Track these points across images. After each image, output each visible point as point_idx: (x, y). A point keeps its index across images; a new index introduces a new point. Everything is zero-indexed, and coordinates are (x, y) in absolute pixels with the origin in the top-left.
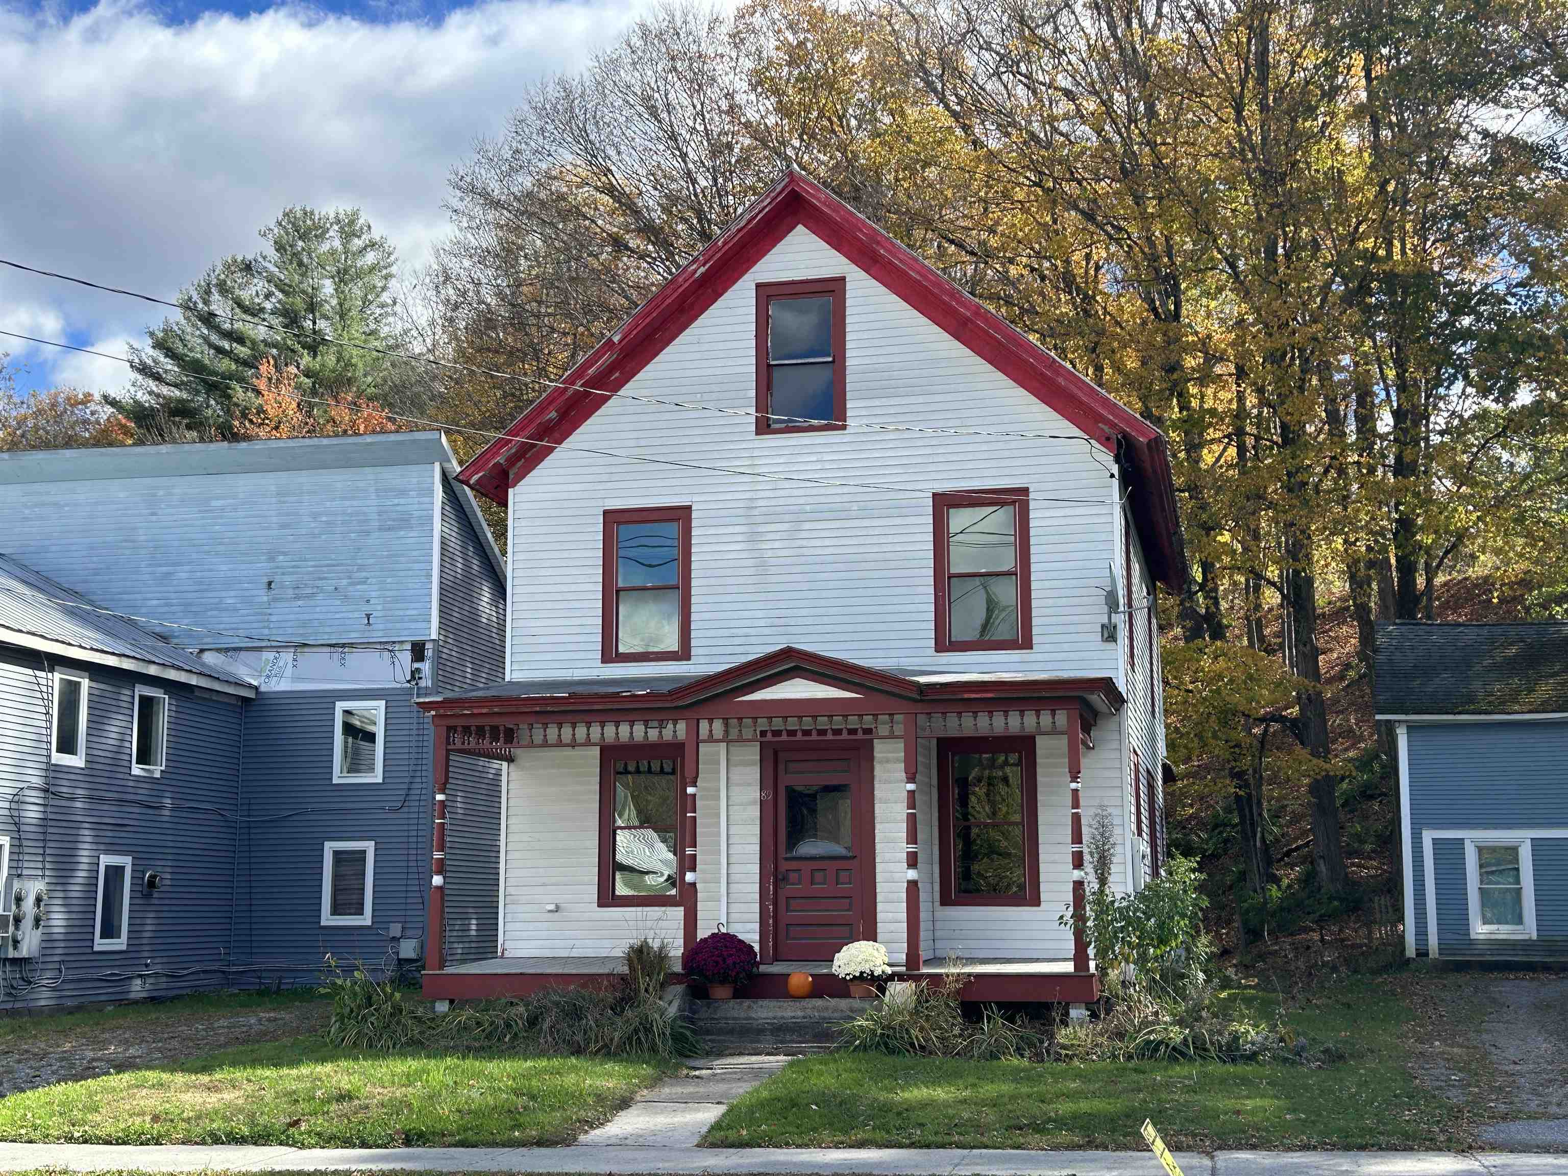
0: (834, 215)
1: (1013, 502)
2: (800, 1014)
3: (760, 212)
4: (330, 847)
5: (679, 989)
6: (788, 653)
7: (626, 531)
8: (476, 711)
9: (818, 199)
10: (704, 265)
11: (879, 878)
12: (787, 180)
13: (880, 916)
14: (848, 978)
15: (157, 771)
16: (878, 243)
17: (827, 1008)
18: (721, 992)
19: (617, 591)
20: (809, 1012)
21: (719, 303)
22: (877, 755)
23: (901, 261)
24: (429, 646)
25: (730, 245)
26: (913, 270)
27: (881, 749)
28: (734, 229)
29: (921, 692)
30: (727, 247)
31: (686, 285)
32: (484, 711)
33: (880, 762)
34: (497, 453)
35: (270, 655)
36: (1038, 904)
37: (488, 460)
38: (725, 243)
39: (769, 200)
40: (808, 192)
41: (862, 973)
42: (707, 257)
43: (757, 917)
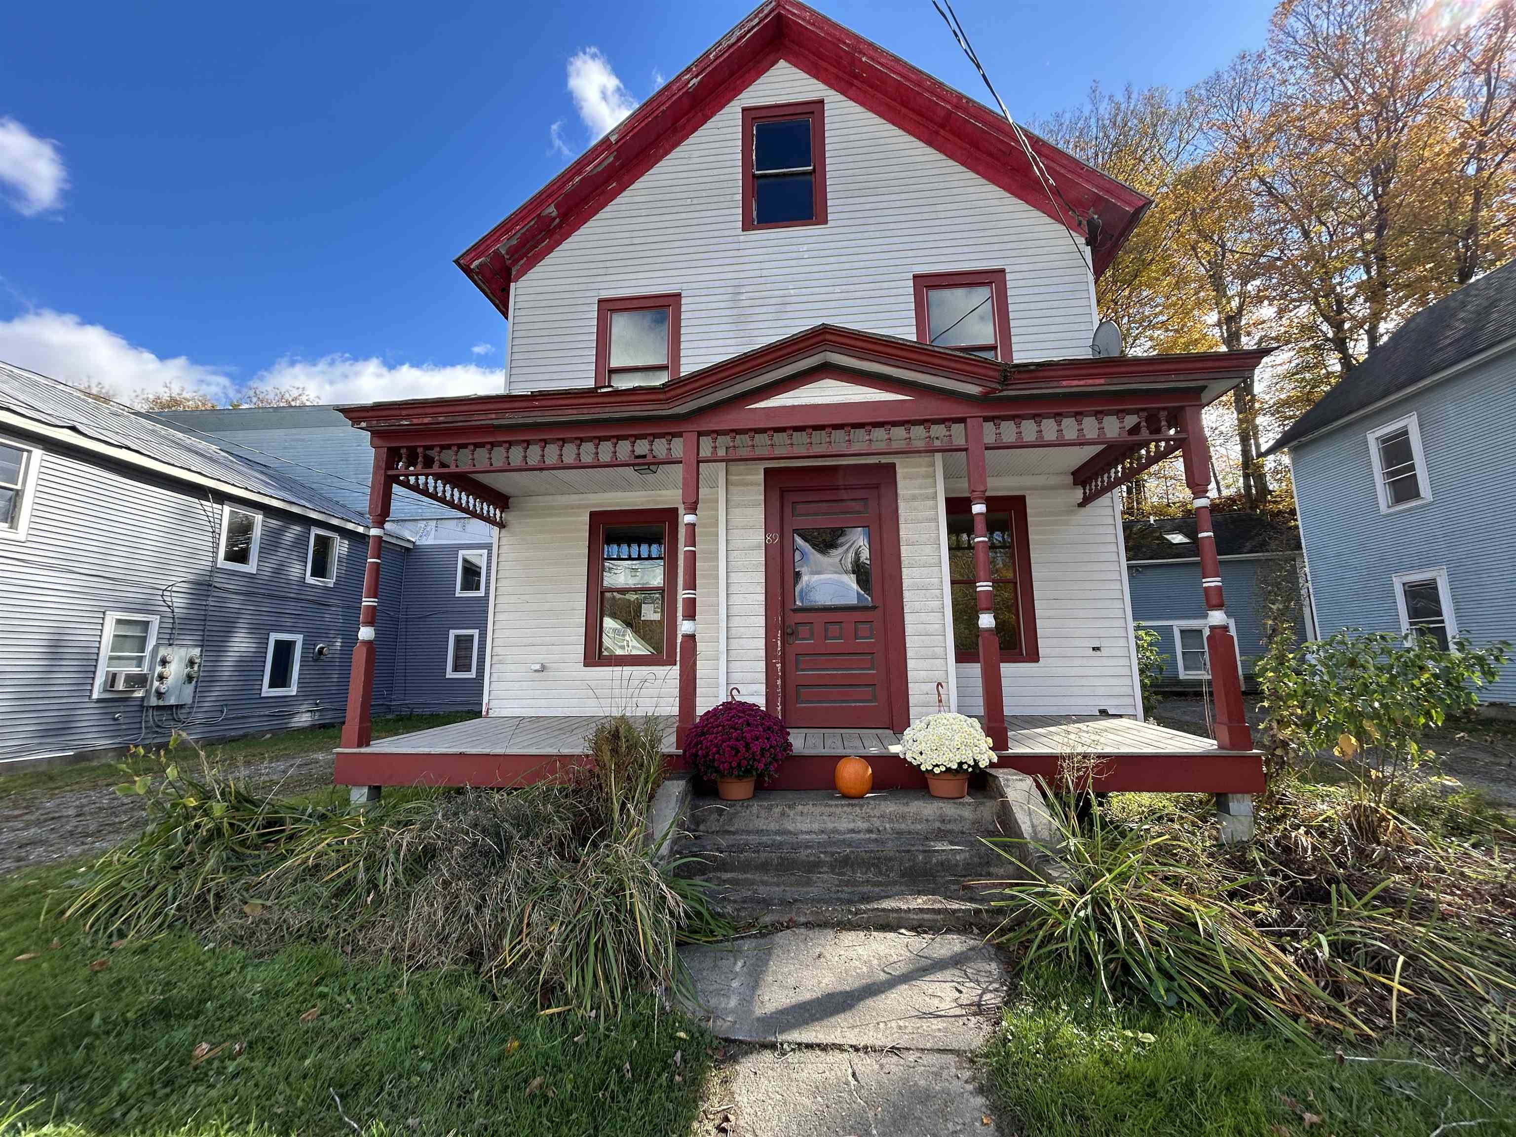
0: (818, 31)
1: (989, 284)
2: (861, 825)
3: (749, 31)
4: (453, 633)
6: (822, 330)
7: (621, 317)
9: (804, 19)
10: (696, 76)
11: (909, 629)
13: (910, 675)
14: (937, 770)
15: (330, 582)
16: (861, 52)
17: (903, 817)
18: (740, 789)
19: (610, 371)
20: (876, 823)
21: (709, 124)
22: (900, 492)
23: (882, 65)
25: (722, 59)
26: (895, 73)
29: (1005, 379)
30: (718, 61)
31: (680, 95)
34: (498, 240)
35: (422, 524)
36: (1037, 660)
37: (488, 247)
38: (717, 58)
39: (757, 20)
40: (794, 14)
41: (960, 764)
42: (700, 68)
43: (762, 677)
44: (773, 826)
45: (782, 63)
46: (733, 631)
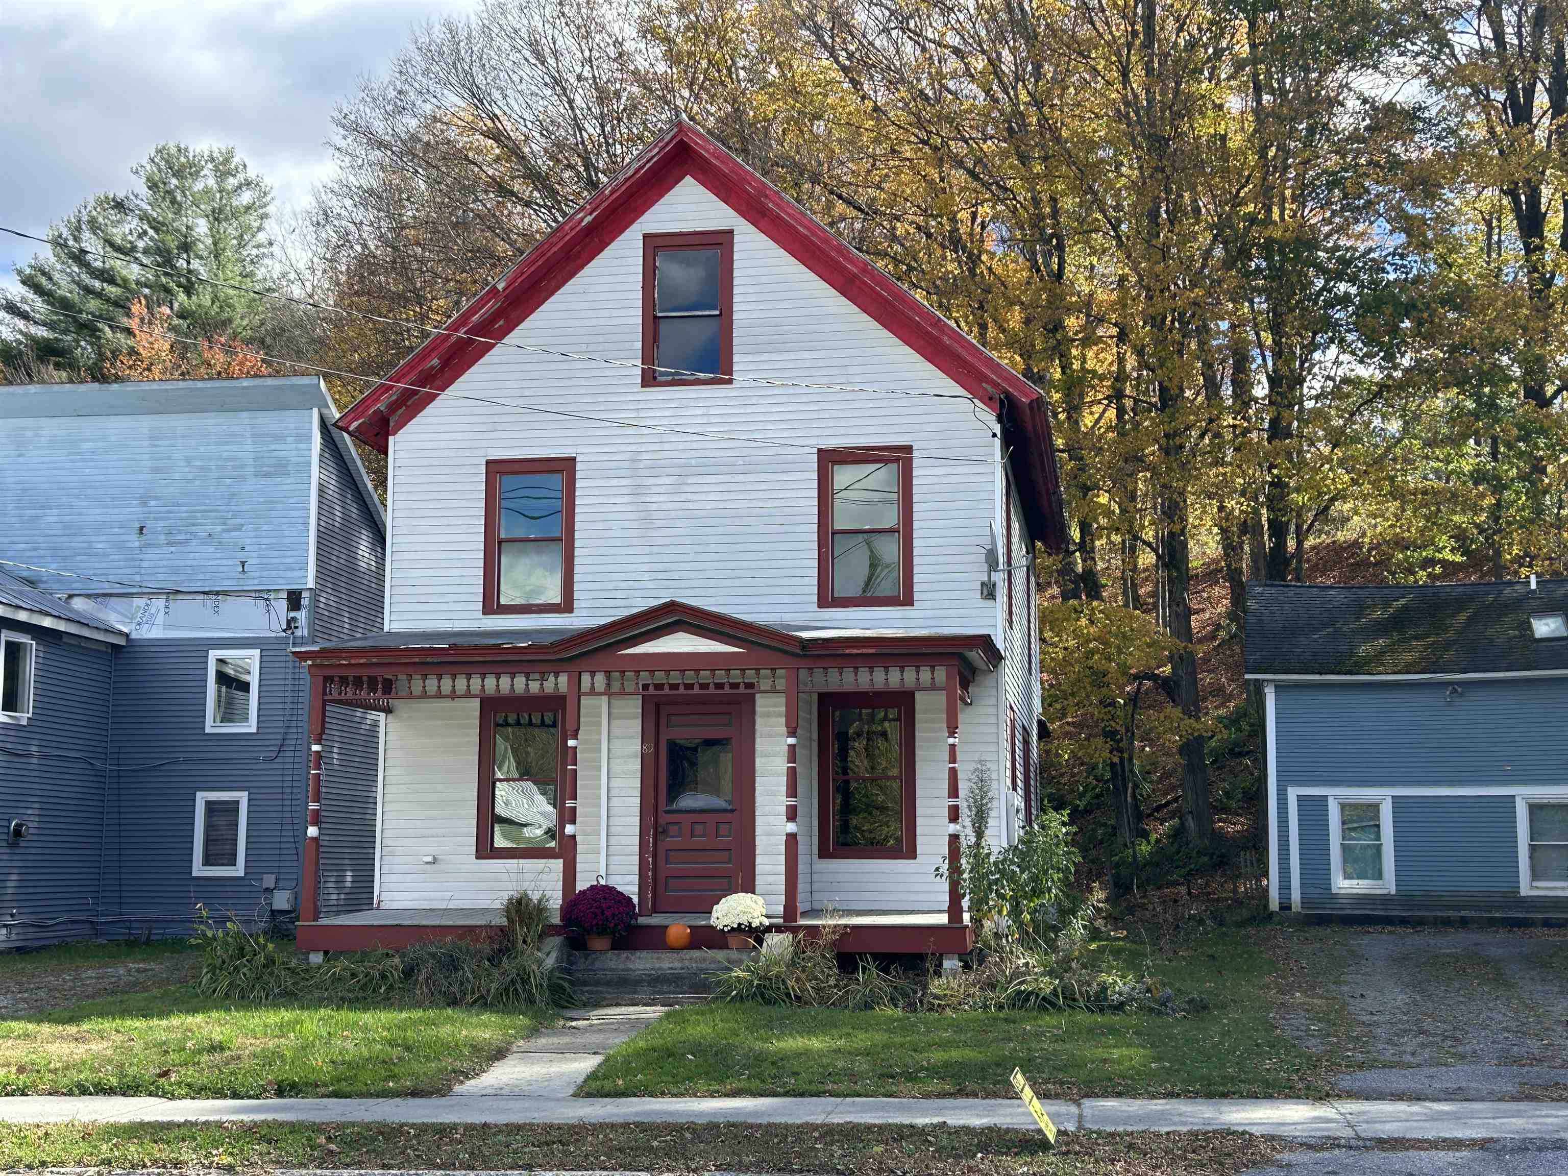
0: (722, 167)
1: (897, 460)
2: (678, 965)
3: (648, 162)
4: (202, 797)
5: (556, 941)
6: (671, 607)
7: (509, 482)
8: (353, 661)
9: (707, 151)
10: (590, 214)
11: (759, 830)
12: (675, 130)
13: (759, 869)
14: (726, 929)
15: (24, 717)
16: (766, 196)
17: (704, 960)
18: (599, 943)
19: (500, 543)
20: (687, 963)
21: (607, 252)
22: (759, 709)
23: (789, 215)
24: (305, 594)
25: (618, 194)
26: (801, 225)
27: (762, 704)
28: (621, 178)
29: (804, 647)
30: (614, 196)
31: (573, 233)
32: (362, 661)
33: (763, 716)
34: (377, 400)
35: (140, 602)
36: (915, 857)
37: (368, 407)
38: (612, 193)
39: (657, 150)
40: (696, 143)
41: (740, 924)
42: (594, 205)
43: (636, 869)
44: (621, 966)
45: (688, 179)
46: (612, 829)
